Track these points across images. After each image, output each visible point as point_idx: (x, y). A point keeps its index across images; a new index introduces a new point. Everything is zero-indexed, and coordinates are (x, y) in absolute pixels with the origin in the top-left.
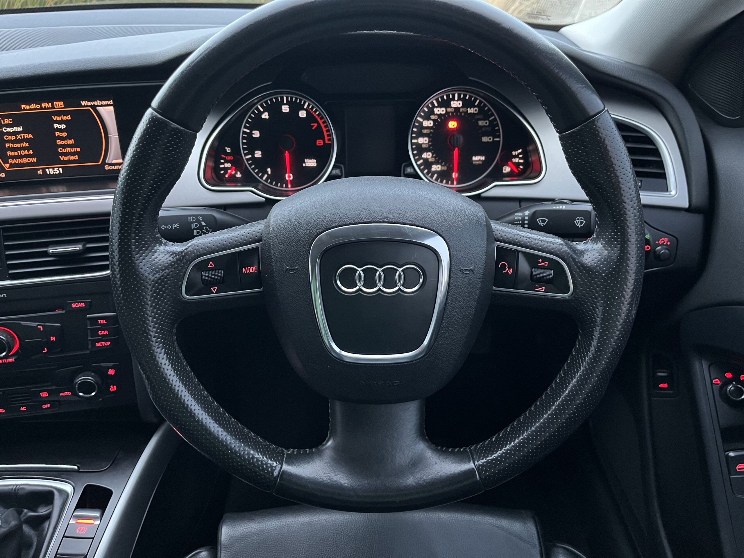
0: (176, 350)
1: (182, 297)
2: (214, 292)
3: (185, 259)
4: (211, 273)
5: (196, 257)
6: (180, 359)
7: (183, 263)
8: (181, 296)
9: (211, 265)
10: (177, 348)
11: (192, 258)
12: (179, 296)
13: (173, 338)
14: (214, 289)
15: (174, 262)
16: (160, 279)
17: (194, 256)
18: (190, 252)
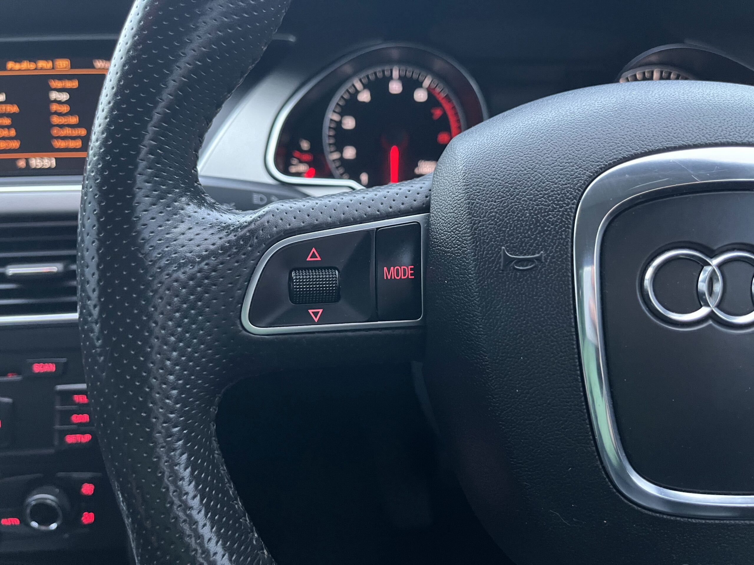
0: (213, 456)
1: (241, 328)
2: (316, 320)
3: (257, 238)
4: (312, 275)
5: (282, 233)
6: (221, 480)
7: (250, 246)
8: (239, 326)
9: (314, 256)
10: (216, 452)
11: (272, 235)
12: (234, 324)
13: (209, 429)
14: (316, 314)
15: (229, 242)
16: (192, 278)
17: (278, 233)
18: (268, 222)
